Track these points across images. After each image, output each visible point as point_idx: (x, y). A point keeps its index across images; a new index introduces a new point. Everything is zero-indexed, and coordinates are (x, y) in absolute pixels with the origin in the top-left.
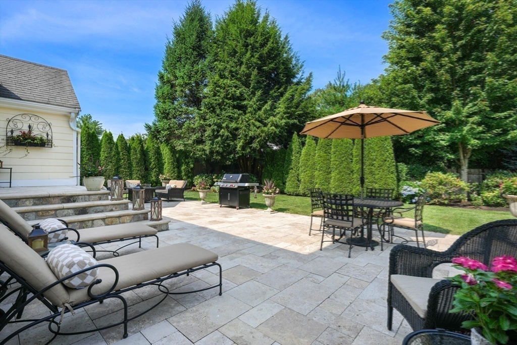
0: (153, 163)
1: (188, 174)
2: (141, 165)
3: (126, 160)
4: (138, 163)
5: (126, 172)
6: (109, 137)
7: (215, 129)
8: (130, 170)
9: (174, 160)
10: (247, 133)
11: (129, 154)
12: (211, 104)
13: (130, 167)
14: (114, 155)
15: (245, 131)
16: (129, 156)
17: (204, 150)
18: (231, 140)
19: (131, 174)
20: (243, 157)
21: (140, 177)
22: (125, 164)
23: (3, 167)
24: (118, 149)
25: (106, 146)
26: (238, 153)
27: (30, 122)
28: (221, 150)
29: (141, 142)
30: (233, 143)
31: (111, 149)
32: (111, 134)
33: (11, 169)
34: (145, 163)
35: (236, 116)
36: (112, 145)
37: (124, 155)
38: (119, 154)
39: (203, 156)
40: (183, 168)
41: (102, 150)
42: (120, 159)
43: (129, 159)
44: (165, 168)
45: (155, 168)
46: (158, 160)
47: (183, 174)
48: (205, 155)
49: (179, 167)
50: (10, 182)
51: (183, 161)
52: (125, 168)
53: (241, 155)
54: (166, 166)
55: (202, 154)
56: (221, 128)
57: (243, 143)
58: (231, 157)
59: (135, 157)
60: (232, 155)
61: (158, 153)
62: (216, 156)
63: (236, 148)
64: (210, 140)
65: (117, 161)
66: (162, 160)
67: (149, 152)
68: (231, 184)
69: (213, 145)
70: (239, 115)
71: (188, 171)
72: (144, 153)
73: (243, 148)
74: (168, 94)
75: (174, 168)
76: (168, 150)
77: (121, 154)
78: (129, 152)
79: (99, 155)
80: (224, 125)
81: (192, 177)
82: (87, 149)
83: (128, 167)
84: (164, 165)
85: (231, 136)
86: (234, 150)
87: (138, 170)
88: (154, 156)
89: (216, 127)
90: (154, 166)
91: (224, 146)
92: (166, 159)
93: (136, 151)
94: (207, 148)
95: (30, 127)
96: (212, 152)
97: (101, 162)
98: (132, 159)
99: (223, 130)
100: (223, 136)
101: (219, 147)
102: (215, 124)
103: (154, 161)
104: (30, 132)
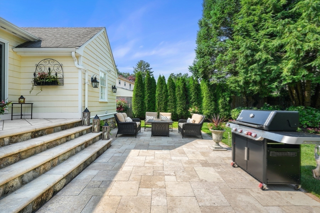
0: (193, 97)
1: (225, 107)
2: (183, 99)
3: (172, 96)
4: (180, 98)
5: (172, 105)
6: (162, 79)
7: (249, 54)
8: (175, 103)
9: (211, 94)
10: (300, 47)
11: (175, 91)
12: (244, 28)
13: (175, 101)
14: (164, 93)
15: (296, 45)
16: (174, 93)
17: (237, 82)
18: (272, 64)
19: (176, 106)
20: (295, 84)
21: (183, 109)
22: (172, 99)
23: (26, 102)
24: (167, 88)
25: (159, 86)
26: (285, 79)
27: (49, 65)
28: (258, 78)
29: (184, 81)
30: (275, 68)
31: (162, 89)
32: (164, 77)
33: (32, 104)
34: (187, 98)
35: (278, 28)
36: (163, 85)
37: (171, 92)
38: (168, 91)
39: (237, 88)
40: (220, 101)
41: (157, 89)
42: (168, 95)
43: (174, 95)
44: (203, 101)
45: (194, 101)
46: (197, 95)
47: (220, 106)
48: (239, 87)
49: (216, 101)
50: (32, 115)
51: (220, 95)
52: (171, 102)
53: (291, 81)
54: (204, 99)
55: (236, 86)
56: (257, 51)
57: (294, 64)
58: (274, 86)
59: (179, 93)
60: (276, 84)
61: (198, 88)
62: (253, 86)
63: (282, 73)
64: (244, 68)
65: (166, 97)
66: (201, 94)
67: (190, 88)
68: (250, 130)
69: (247, 74)
70: (284, 26)
71: (226, 104)
72: (186, 89)
73: (294, 72)
74: (204, 35)
75: (211, 101)
76: (206, 85)
77: (169, 91)
78: (174, 89)
79: (155, 93)
80: (261, 47)
81: (229, 110)
82: (148, 89)
83: (174, 101)
84: (203, 99)
85: (271, 58)
86: (278, 77)
87: (181, 104)
88: (193, 92)
89: (250, 51)
90: (194, 100)
91: (263, 73)
92: (204, 94)
93: (179, 89)
94: (241, 78)
95: (49, 69)
96: (247, 83)
97: (156, 98)
98: (176, 95)
99: (259, 53)
100: (260, 60)
101: (255, 75)
102: (248, 48)
103: (193, 96)
104: (49, 73)
